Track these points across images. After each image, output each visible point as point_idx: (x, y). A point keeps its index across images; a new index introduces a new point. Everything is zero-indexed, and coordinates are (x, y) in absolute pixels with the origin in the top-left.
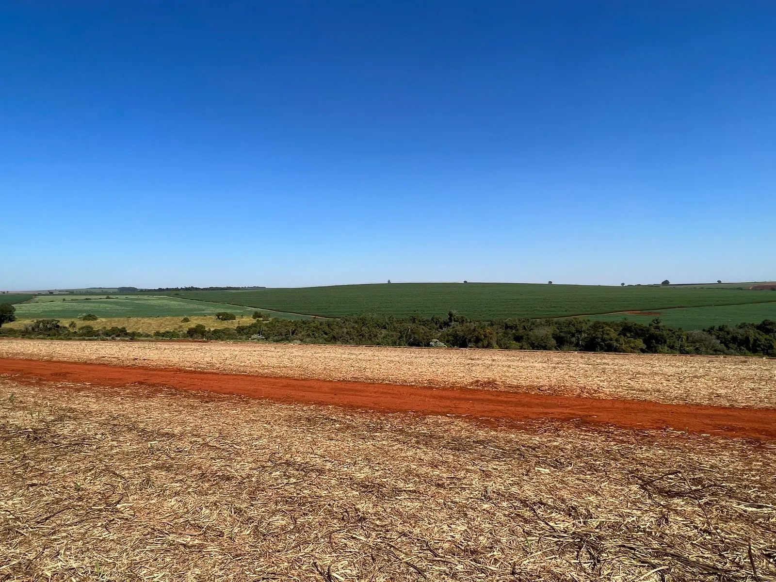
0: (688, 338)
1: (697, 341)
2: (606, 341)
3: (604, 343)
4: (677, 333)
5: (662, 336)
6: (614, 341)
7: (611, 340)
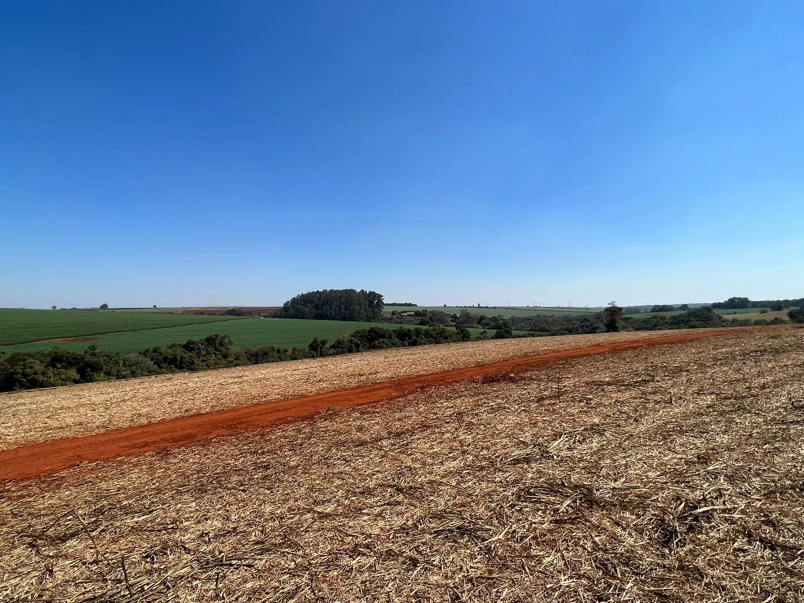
0: (124, 363)
1: (134, 365)
2: (29, 375)
3: (26, 379)
4: (114, 359)
5: (97, 363)
6: (40, 375)
7: (36, 373)
